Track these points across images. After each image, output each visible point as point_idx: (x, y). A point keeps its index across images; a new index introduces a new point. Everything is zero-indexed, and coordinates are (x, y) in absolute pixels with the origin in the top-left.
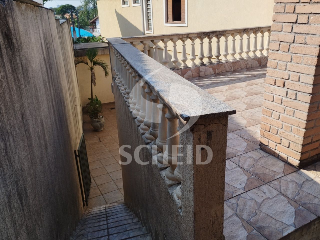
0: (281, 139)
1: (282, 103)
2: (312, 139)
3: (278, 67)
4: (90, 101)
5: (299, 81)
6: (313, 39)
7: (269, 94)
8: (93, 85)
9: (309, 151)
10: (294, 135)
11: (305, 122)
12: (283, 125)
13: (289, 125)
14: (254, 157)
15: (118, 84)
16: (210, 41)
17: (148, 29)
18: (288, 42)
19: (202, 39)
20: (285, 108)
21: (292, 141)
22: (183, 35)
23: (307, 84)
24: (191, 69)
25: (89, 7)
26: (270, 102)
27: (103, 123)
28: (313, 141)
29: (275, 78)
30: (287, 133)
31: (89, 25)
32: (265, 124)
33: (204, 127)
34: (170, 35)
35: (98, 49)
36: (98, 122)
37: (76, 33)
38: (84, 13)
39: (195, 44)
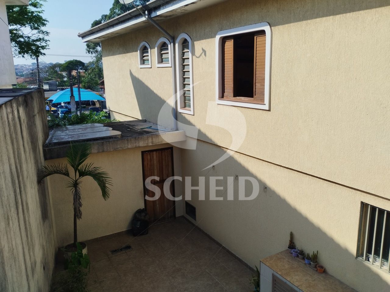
38: (94, 70)
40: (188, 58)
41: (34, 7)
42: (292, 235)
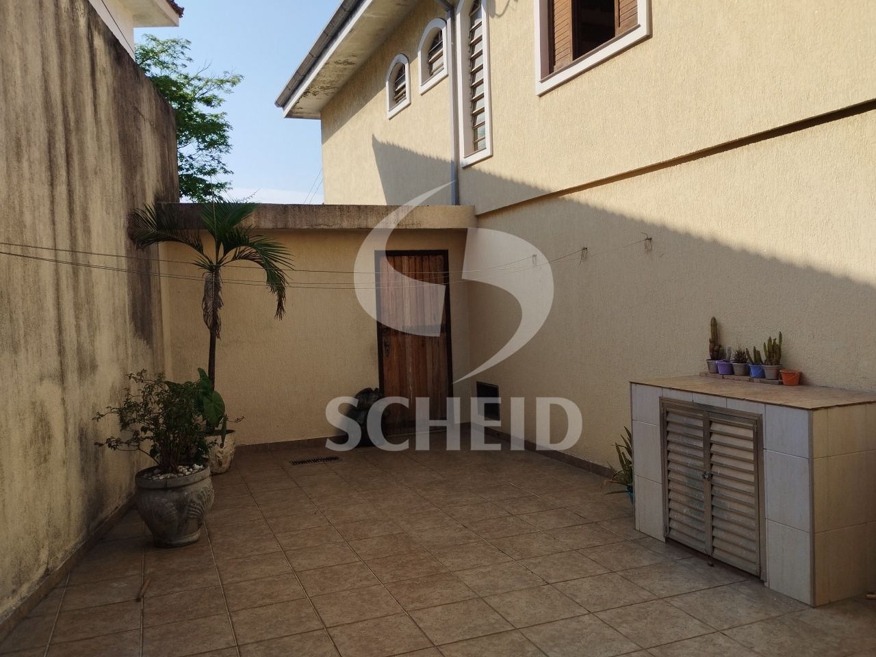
17: (472, 150)
41: (208, 105)
42: (714, 324)
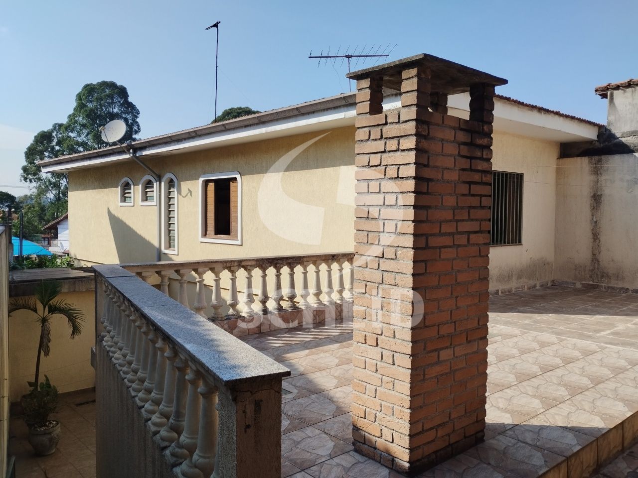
0: (381, 430)
1: (377, 370)
2: (423, 426)
3: (367, 316)
4: (32, 388)
5: (395, 337)
6: (404, 279)
7: (359, 357)
8: (42, 353)
9: (422, 447)
10: (397, 420)
11: (409, 398)
12: (381, 406)
13: (389, 404)
14: (344, 464)
15: (108, 349)
16: (277, 272)
17: (168, 246)
18: (375, 283)
19: (264, 270)
20: (382, 378)
21: (396, 431)
22: (231, 261)
23: (405, 340)
24: (246, 320)
25: (46, 198)
26: (361, 370)
27: (58, 436)
28: (425, 429)
29: (365, 333)
30: (388, 418)
31: (42, 233)
32: (358, 405)
33: (250, 394)
34: (208, 262)
35: (63, 281)
36: (45, 434)
37: (14, 248)
38: (33, 209)
39: (252, 276)
40: (174, 198)
